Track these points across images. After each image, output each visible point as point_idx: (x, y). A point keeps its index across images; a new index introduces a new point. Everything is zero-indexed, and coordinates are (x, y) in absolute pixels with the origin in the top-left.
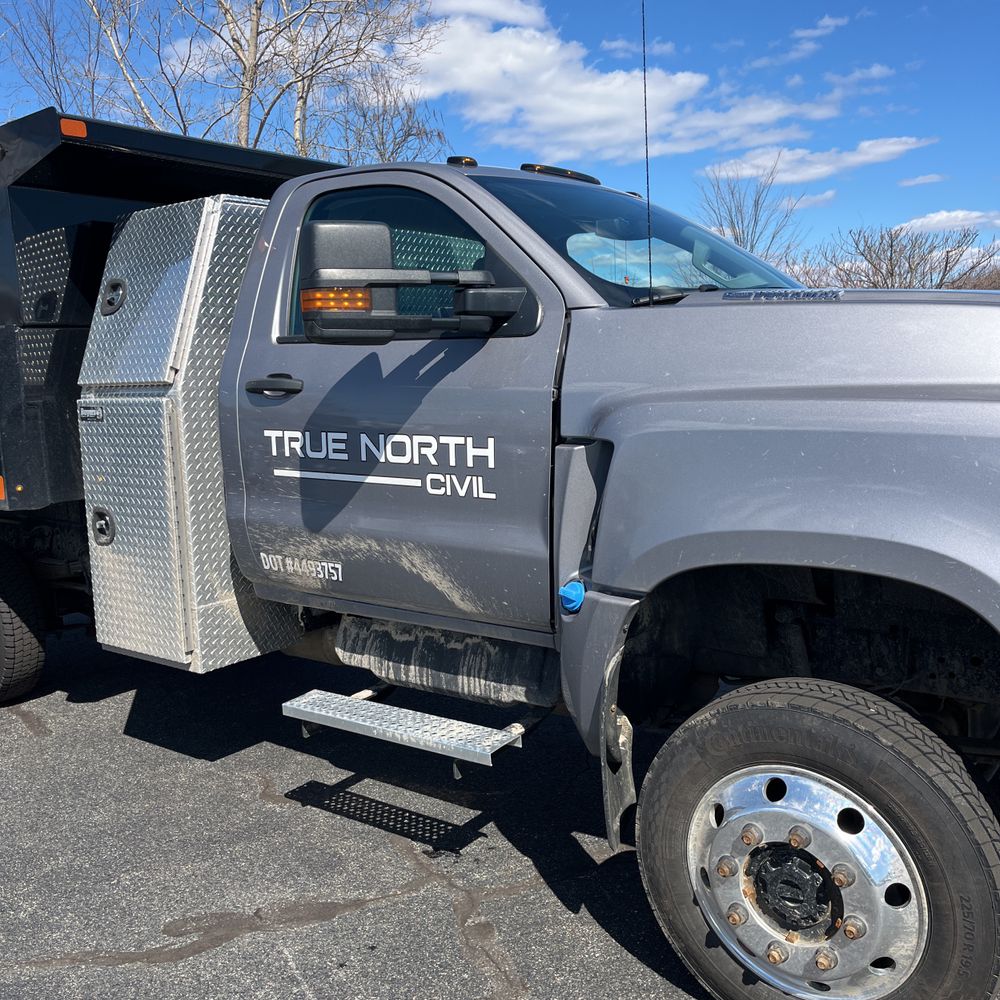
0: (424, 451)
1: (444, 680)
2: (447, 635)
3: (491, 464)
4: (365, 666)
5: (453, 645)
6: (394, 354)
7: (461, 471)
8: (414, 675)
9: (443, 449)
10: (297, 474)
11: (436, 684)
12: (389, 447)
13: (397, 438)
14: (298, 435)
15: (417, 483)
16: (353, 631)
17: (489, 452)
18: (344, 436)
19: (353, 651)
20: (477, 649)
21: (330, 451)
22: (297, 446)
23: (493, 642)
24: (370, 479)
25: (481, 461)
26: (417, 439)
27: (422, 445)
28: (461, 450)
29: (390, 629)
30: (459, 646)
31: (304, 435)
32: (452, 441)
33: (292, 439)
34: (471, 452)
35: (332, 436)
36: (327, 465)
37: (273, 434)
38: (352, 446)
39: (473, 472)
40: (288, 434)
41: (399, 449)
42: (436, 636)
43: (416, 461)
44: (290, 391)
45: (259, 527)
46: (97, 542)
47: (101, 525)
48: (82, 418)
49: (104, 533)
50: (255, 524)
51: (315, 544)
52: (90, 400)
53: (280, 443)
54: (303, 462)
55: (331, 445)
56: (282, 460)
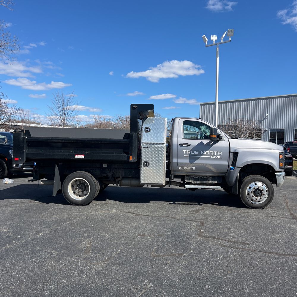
1: (204, 182)
2: (203, 176)
3: (221, 154)
4: (191, 182)
5: (204, 178)
6: (205, 142)
7: (217, 155)
8: (199, 182)
9: (214, 153)
13: (207, 151)
16: (187, 178)
17: (221, 153)
19: (188, 180)
20: (209, 178)
22: (189, 152)
23: (211, 177)
24: (202, 156)
25: (220, 154)
26: (210, 152)
27: (211, 152)
28: (217, 153)
29: (194, 177)
30: (206, 178)
32: (216, 152)
34: (218, 153)
36: (195, 155)
37: (185, 151)
38: (199, 152)
39: (219, 155)
40: (187, 151)
41: (207, 153)
42: (202, 177)
44: (188, 145)
45: (180, 163)
46: (144, 167)
47: (145, 164)
48: (143, 148)
49: (147, 165)
50: (179, 163)
51: (191, 165)
52: (146, 145)
53: (186, 152)
54: (190, 154)
55: (196, 152)
56: (186, 154)
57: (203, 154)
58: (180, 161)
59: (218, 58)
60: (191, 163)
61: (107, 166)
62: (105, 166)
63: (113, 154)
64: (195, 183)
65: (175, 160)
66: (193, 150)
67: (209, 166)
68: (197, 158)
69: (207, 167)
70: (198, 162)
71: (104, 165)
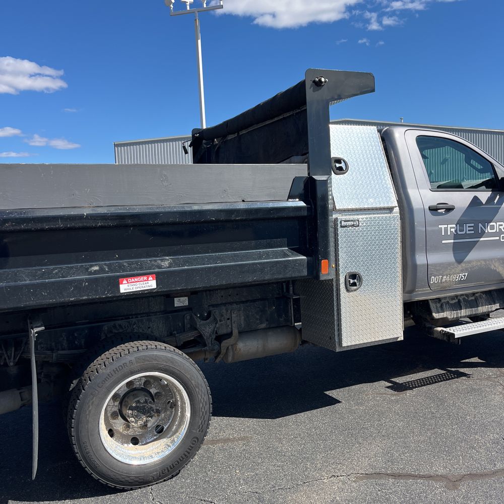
0: (500, 227)
1: (474, 311)
4: (445, 316)
5: (470, 298)
6: (484, 196)
8: (463, 313)
10: (452, 241)
11: (471, 313)
12: (489, 227)
13: (491, 224)
14: (454, 226)
15: (498, 238)
18: (473, 225)
19: (439, 312)
20: (480, 297)
21: (467, 230)
22: (453, 230)
24: (482, 239)
26: (498, 224)
27: (500, 225)
29: (448, 299)
30: (473, 298)
31: (457, 226)
33: (451, 228)
35: (468, 225)
36: (466, 236)
37: (443, 227)
38: (476, 228)
40: (449, 226)
41: (492, 227)
42: (465, 297)
43: (498, 231)
44: (449, 209)
45: (435, 265)
46: (348, 290)
47: (352, 281)
48: (341, 227)
49: (354, 284)
50: (432, 265)
51: (460, 267)
52: (348, 217)
53: (446, 229)
54: (456, 236)
55: (468, 229)
56: (446, 237)
57: (483, 234)
58: (434, 258)
59: (199, 41)
60: (459, 261)
61: (186, 303)
62: (180, 302)
63: (260, 258)
64: (455, 316)
65: (420, 259)
66: (460, 223)
67: (497, 265)
68: (470, 247)
69: (492, 267)
70: (474, 256)
71: (176, 299)
